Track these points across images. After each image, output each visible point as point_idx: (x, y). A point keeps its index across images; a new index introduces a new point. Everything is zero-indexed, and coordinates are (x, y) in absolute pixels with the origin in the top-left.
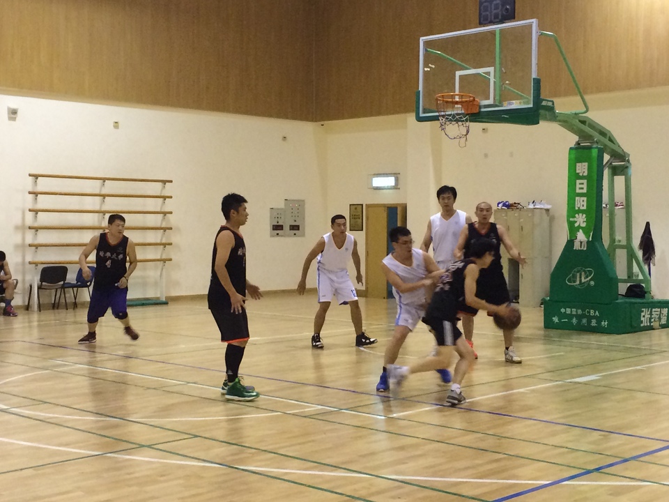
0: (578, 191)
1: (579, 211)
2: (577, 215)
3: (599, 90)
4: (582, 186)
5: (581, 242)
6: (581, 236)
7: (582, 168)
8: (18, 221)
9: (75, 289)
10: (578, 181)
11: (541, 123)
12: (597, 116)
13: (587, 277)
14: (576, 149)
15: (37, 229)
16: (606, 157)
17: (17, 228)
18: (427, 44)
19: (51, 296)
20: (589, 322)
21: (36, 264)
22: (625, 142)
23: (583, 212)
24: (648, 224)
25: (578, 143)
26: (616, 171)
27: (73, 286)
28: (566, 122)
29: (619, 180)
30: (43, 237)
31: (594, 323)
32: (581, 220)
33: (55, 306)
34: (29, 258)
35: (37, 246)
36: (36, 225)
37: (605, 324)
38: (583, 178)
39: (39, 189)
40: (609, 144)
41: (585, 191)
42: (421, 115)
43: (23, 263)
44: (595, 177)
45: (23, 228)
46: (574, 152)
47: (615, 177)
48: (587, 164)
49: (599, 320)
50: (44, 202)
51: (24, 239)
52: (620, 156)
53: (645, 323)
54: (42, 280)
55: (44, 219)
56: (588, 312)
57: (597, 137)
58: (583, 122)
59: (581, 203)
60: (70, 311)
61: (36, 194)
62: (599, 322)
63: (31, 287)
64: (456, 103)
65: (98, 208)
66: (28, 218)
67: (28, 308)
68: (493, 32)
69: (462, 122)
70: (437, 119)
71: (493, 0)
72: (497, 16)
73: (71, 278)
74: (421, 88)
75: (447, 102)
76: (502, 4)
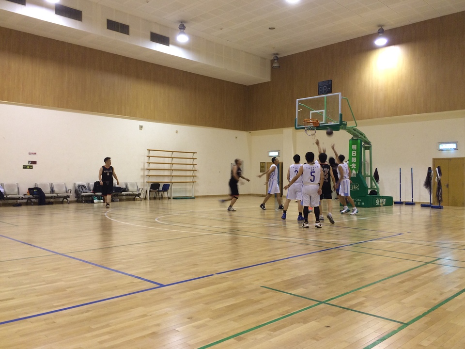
0: (353, 155)
1: (353, 163)
3: (361, 119)
4: (354, 154)
5: (354, 174)
6: (354, 172)
7: (354, 147)
8: (143, 167)
9: (162, 192)
10: (353, 152)
11: (340, 130)
12: (359, 128)
13: (356, 187)
14: (352, 140)
15: (149, 170)
16: (363, 143)
17: (142, 169)
18: (299, 101)
19: (153, 195)
20: (357, 203)
21: (149, 182)
22: (369, 138)
23: (354, 163)
24: (376, 168)
25: (353, 138)
26: (366, 148)
27: (161, 191)
28: (349, 131)
29: (367, 152)
30: (152, 173)
31: (359, 203)
32: (354, 166)
33: (155, 198)
34: (146, 181)
35: (149, 176)
36: (149, 168)
37: (363, 204)
38: (355, 150)
39: (150, 155)
40: (364, 138)
41: (355, 155)
42: (297, 127)
43: (144, 182)
44: (359, 150)
45: (143, 169)
46: (351, 141)
47: (366, 151)
48: (356, 145)
49: (361, 202)
50: (152, 160)
51: (144, 173)
52: (368, 143)
53: (378, 204)
54: (151, 189)
55: (152, 166)
56: (357, 200)
57: (360, 136)
58: (355, 130)
59: (354, 160)
60: (161, 201)
61: (149, 157)
62: (361, 203)
63: (147, 191)
64: (311, 123)
65: (170, 162)
66: (146, 166)
67: (145, 199)
68: (324, 98)
69: (314, 129)
70: (304, 128)
71: (324, 86)
72: (325, 91)
73: (161, 188)
74: (297, 118)
75: (307, 122)
76: (327, 87)
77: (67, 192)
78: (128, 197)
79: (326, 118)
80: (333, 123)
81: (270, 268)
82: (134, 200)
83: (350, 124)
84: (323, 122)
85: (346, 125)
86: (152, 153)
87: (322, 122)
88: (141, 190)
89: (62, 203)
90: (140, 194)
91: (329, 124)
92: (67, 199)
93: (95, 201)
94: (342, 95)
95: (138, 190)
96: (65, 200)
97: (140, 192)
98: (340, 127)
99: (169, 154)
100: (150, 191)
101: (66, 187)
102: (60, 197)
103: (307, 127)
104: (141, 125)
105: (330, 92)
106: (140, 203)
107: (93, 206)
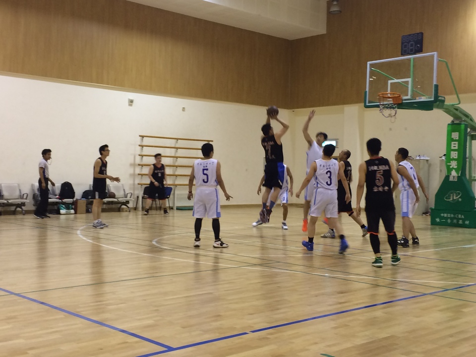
0: (453, 148)
1: (453, 159)
2: (451, 162)
3: (466, 92)
4: (454, 146)
5: (454, 177)
6: (454, 173)
7: (455, 135)
8: (132, 162)
10: (453, 143)
11: (434, 109)
12: (464, 107)
13: (457, 196)
14: (452, 124)
15: (142, 165)
16: (469, 130)
17: (131, 165)
20: (458, 221)
21: (142, 185)
23: (455, 160)
25: (453, 122)
26: (473, 138)
28: (448, 111)
30: (146, 170)
31: (461, 222)
32: (454, 164)
34: (137, 182)
35: (142, 175)
36: (142, 163)
37: (467, 222)
38: (456, 141)
39: (144, 144)
40: (470, 122)
41: (456, 148)
42: (368, 104)
43: (134, 184)
44: (463, 140)
45: (133, 165)
46: (450, 126)
47: (473, 141)
48: (458, 133)
49: (464, 220)
50: (146, 151)
51: (134, 171)
54: (144, 194)
55: (146, 160)
56: (458, 216)
57: (464, 118)
58: (457, 110)
59: (454, 155)
60: (158, 212)
61: (142, 146)
63: (138, 197)
64: (389, 98)
65: (173, 155)
66: (138, 160)
67: (135, 209)
68: (409, 60)
69: (394, 108)
70: (378, 106)
71: (410, 41)
72: (412, 50)
74: (367, 90)
75: (384, 97)
76: (414, 44)
77: (21, 197)
78: (111, 206)
79: (413, 91)
80: (423, 99)
81: (333, 324)
82: (119, 210)
83: (450, 100)
84: (409, 97)
85: (443, 101)
86: (146, 141)
87: (407, 97)
88: (129, 196)
89: (14, 213)
90: (128, 202)
91: (418, 100)
92: (21, 208)
93: (63, 211)
94: (439, 56)
95: (126, 196)
96: (19, 209)
97: (128, 198)
98: (435, 104)
99: (171, 143)
100: (143, 198)
101: (20, 190)
102: (12, 205)
103: (383, 105)
104: (131, 98)
105: (420, 50)
106: (128, 216)
107: (59, 219)
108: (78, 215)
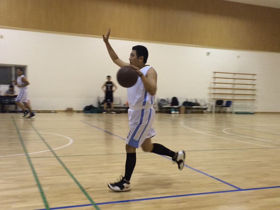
15: (215, 89)
17: (208, 88)
21: (215, 99)
27: (225, 106)
30: (217, 91)
33: (219, 112)
35: (215, 94)
43: (210, 99)
50: (217, 80)
51: (211, 91)
54: (216, 104)
55: (217, 86)
61: (215, 78)
63: (212, 106)
65: (233, 83)
66: (213, 86)
73: (224, 104)
78: (198, 110)
82: (202, 112)
86: (217, 75)
90: (207, 108)
93: (173, 112)
95: (206, 105)
106: (207, 116)
107: (171, 116)
108: (181, 115)
